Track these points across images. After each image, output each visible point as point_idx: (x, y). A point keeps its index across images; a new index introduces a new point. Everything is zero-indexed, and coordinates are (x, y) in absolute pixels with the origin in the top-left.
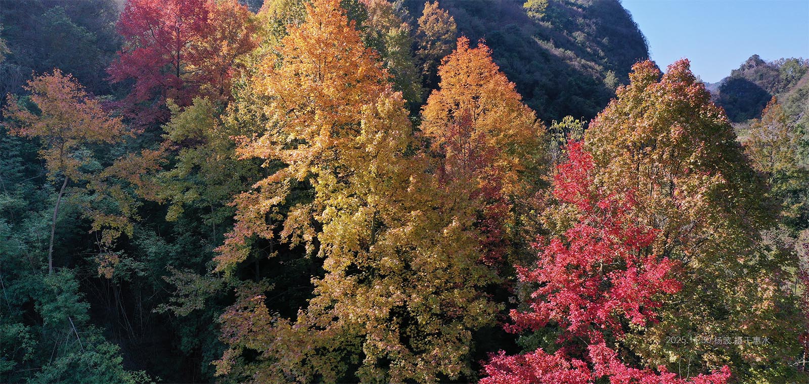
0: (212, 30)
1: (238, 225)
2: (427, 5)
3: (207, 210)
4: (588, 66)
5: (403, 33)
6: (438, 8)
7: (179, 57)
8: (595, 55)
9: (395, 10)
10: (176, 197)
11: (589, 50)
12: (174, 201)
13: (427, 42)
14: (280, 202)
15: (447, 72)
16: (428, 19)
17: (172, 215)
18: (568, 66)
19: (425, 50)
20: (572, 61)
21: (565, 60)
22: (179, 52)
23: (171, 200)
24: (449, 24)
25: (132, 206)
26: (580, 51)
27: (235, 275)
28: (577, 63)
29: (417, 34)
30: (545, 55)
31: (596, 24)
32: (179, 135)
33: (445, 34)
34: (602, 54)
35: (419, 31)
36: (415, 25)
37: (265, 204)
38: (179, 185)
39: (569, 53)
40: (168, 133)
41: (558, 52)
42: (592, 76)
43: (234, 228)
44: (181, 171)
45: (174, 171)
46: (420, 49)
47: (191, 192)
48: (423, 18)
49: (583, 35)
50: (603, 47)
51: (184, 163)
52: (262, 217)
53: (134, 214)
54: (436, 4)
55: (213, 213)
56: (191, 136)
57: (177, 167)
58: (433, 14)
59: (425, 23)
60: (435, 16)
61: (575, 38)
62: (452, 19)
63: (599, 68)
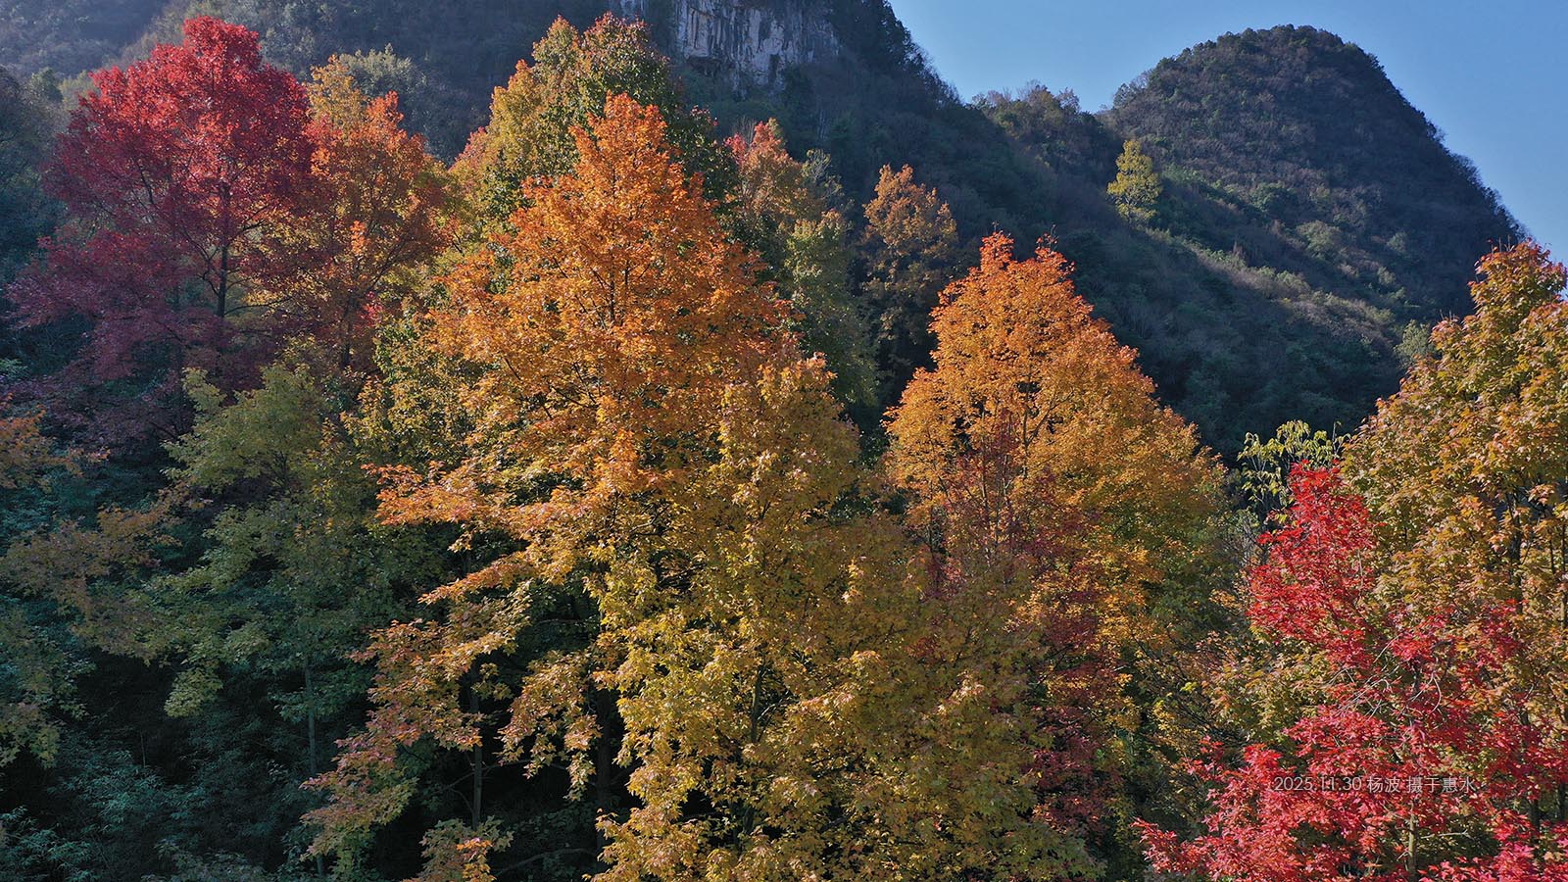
0: (325, 196)
1: (379, 716)
2: (885, 173)
3: (293, 681)
4: (1346, 310)
5: (828, 233)
6: (913, 182)
7: (226, 264)
8: (1364, 280)
9: (809, 181)
10: (200, 646)
11: (1346, 268)
12: (193, 659)
13: (888, 263)
14: (501, 649)
15: (952, 323)
16: (890, 208)
17: (182, 700)
18: (1285, 313)
19: (883, 281)
20: (1299, 300)
21: (1276, 297)
22: (225, 251)
23: (185, 656)
24: (940, 222)
25: (59, 674)
26: (1322, 273)
27: (367, 866)
28: (1311, 305)
29: (864, 241)
30: (1220, 288)
31: (1367, 199)
32: (215, 470)
33: (932, 243)
34: (1386, 277)
35: (868, 235)
36: (857, 219)
37: (457, 655)
38: (211, 612)
39: (1287, 277)
40: (183, 465)
41: (1256, 278)
42: (1358, 337)
43: (368, 724)
44: (218, 570)
45: (196, 574)
46: (871, 278)
47: (245, 630)
48: (877, 203)
49: (1328, 231)
50: (1391, 260)
51: (229, 547)
52: (449, 691)
53: (63, 696)
54: (906, 172)
55: (309, 688)
56: (252, 472)
57: (207, 563)
58: (899, 196)
59: (882, 215)
60: (905, 201)
61: (1304, 239)
62: (944, 209)
63: (1380, 316)
